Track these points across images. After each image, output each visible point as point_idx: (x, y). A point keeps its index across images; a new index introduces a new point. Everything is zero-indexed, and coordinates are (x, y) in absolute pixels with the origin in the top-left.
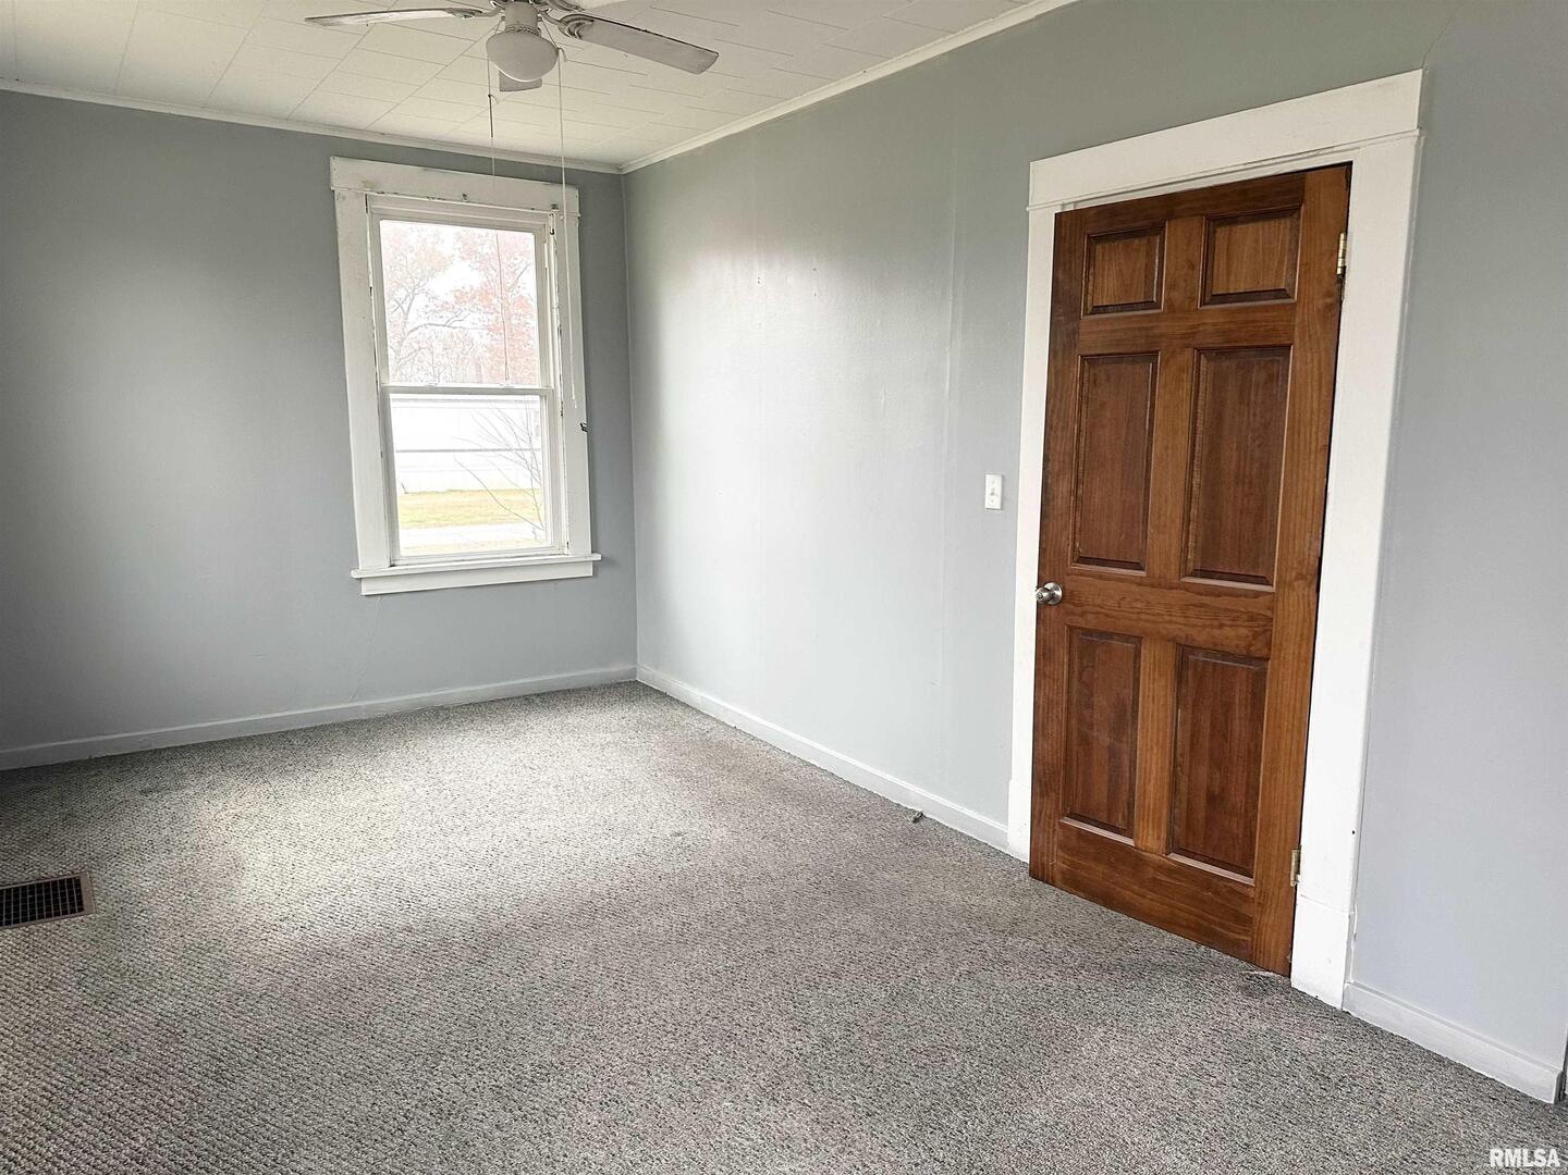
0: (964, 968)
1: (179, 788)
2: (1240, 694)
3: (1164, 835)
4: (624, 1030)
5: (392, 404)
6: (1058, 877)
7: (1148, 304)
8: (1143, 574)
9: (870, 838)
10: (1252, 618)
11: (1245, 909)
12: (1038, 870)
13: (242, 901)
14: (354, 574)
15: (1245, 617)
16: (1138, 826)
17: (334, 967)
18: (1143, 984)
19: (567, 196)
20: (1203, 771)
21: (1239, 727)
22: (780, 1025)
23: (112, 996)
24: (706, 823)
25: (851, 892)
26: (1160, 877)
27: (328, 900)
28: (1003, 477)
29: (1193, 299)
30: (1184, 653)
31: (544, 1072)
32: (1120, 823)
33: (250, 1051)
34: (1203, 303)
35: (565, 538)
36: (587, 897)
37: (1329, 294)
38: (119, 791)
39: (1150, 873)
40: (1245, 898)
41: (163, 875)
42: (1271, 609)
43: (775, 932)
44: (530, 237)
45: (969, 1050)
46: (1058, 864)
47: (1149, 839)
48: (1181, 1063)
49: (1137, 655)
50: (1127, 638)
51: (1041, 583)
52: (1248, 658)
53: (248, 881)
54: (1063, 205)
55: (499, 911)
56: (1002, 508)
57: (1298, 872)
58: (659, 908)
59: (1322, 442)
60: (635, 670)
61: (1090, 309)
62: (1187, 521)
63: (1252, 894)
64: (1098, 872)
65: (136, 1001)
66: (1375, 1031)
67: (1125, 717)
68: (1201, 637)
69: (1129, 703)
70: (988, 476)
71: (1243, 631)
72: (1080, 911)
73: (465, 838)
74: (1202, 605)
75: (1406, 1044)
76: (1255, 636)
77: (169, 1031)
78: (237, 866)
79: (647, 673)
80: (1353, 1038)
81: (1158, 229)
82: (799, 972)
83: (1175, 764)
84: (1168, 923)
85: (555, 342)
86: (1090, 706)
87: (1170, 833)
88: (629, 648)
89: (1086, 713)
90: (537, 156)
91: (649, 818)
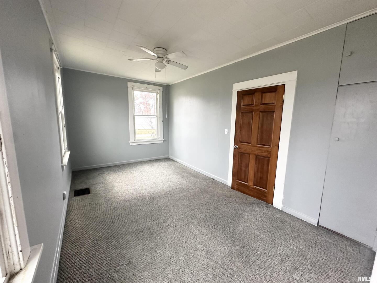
0: (224, 203)
1: (104, 173)
2: (266, 162)
3: (253, 183)
4: (175, 214)
5: (135, 118)
6: (236, 189)
7: (252, 105)
8: (251, 144)
9: (207, 183)
10: (268, 151)
11: (266, 194)
12: (233, 188)
13: (114, 192)
14: (129, 142)
15: (267, 151)
16: (249, 182)
17: (129, 203)
18: (251, 206)
19: (161, 88)
20: (259, 174)
21: (265, 167)
22: (199, 213)
23: (95, 208)
24: (182, 180)
25: (206, 192)
26: (252, 189)
27: (127, 192)
28: (228, 130)
29: (259, 104)
30: (257, 156)
31: (164, 221)
32: (246, 181)
33: (117, 217)
34: (261, 105)
35: (159, 137)
36: (166, 192)
37: (281, 104)
38: (95, 174)
39: (250, 189)
40: (266, 193)
41: (102, 187)
42: (271, 150)
43: (195, 198)
44: (156, 94)
45: (228, 217)
46: (236, 187)
47: (250, 184)
48: (260, 219)
49: (249, 156)
50: (248, 154)
51: (234, 145)
52: (267, 157)
53: (115, 188)
54: (238, 90)
55: (153, 194)
56: (228, 134)
57: (274, 189)
58: (177, 194)
59: (280, 125)
60: (168, 156)
61: (243, 105)
62: (258, 137)
63: (267, 192)
64: (242, 188)
65: (99, 209)
66: (287, 213)
67: (247, 166)
68: (260, 154)
69: (248, 163)
70: (225, 129)
71: (266, 153)
72: (240, 194)
73: (147, 182)
74: (260, 149)
75: (292, 216)
76: (268, 154)
77: (104, 214)
78: (113, 186)
79: (170, 157)
80: (284, 215)
81: (253, 94)
82: (200, 204)
83: (255, 173)
84: (253, 196)
85: (158, 109)
86: (242, 164)
87: (254, 183)
88: (168, 153)
89: (241, 165)
90: (162, 83)
91: (173, 179)
